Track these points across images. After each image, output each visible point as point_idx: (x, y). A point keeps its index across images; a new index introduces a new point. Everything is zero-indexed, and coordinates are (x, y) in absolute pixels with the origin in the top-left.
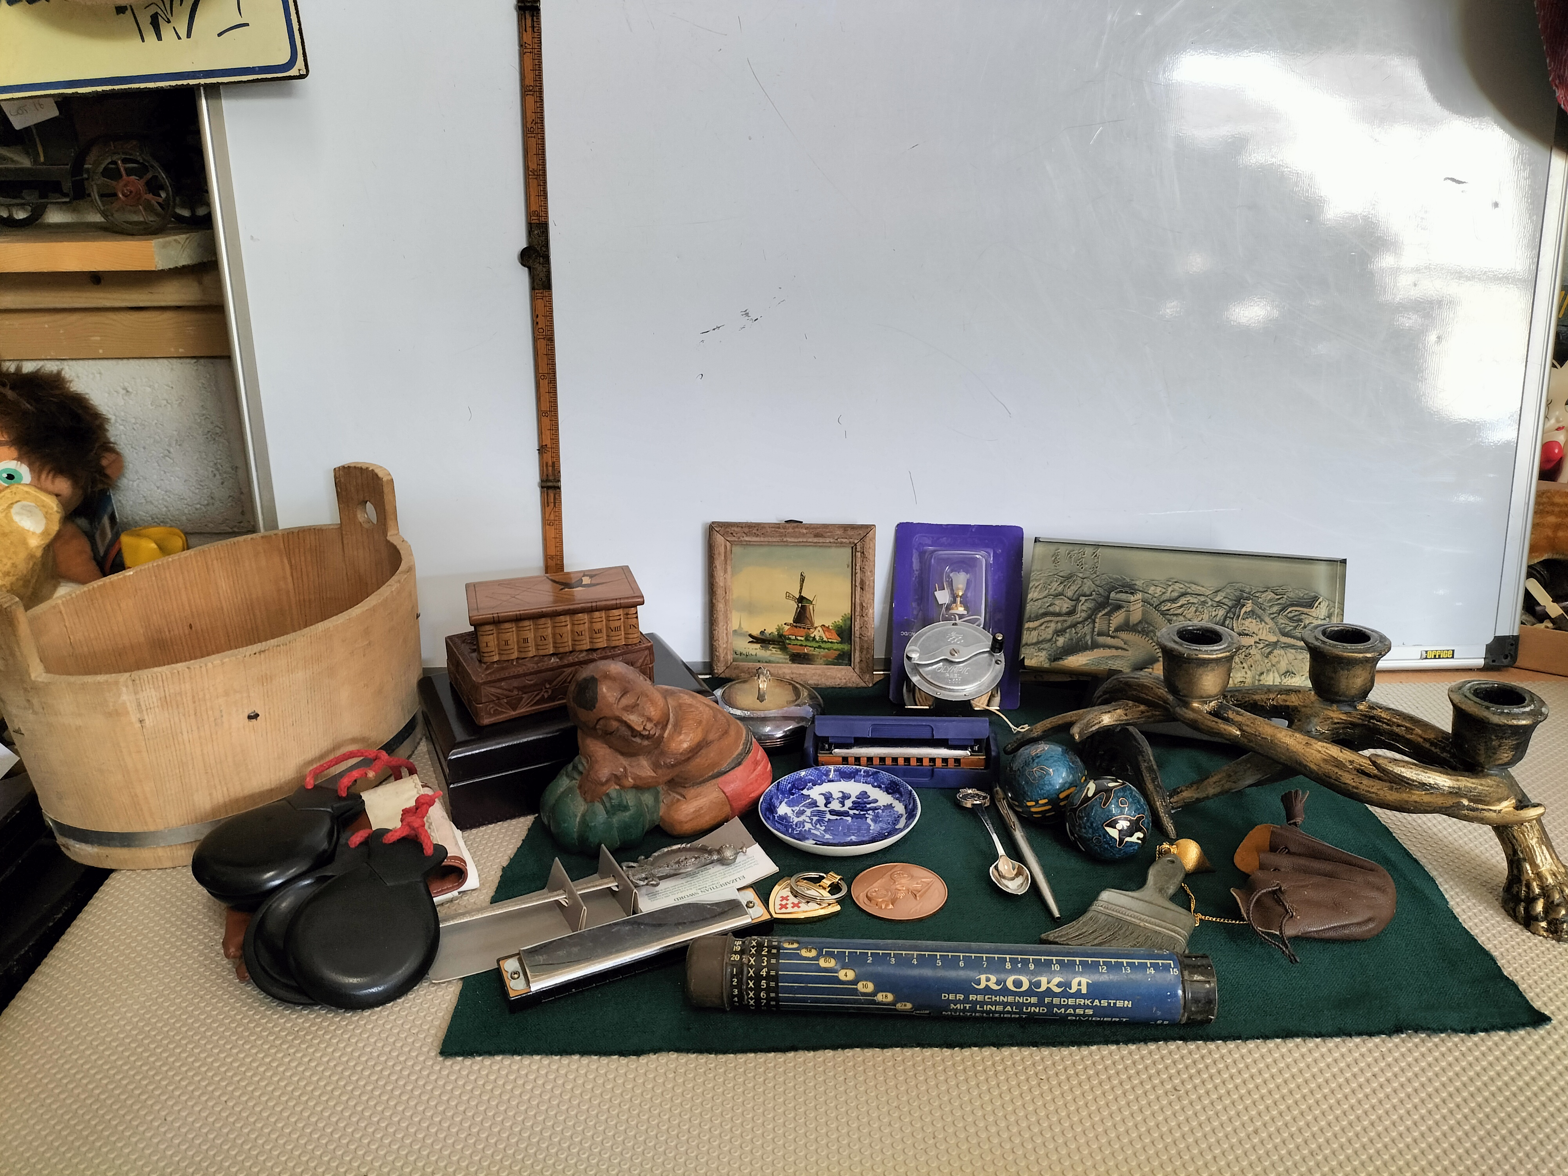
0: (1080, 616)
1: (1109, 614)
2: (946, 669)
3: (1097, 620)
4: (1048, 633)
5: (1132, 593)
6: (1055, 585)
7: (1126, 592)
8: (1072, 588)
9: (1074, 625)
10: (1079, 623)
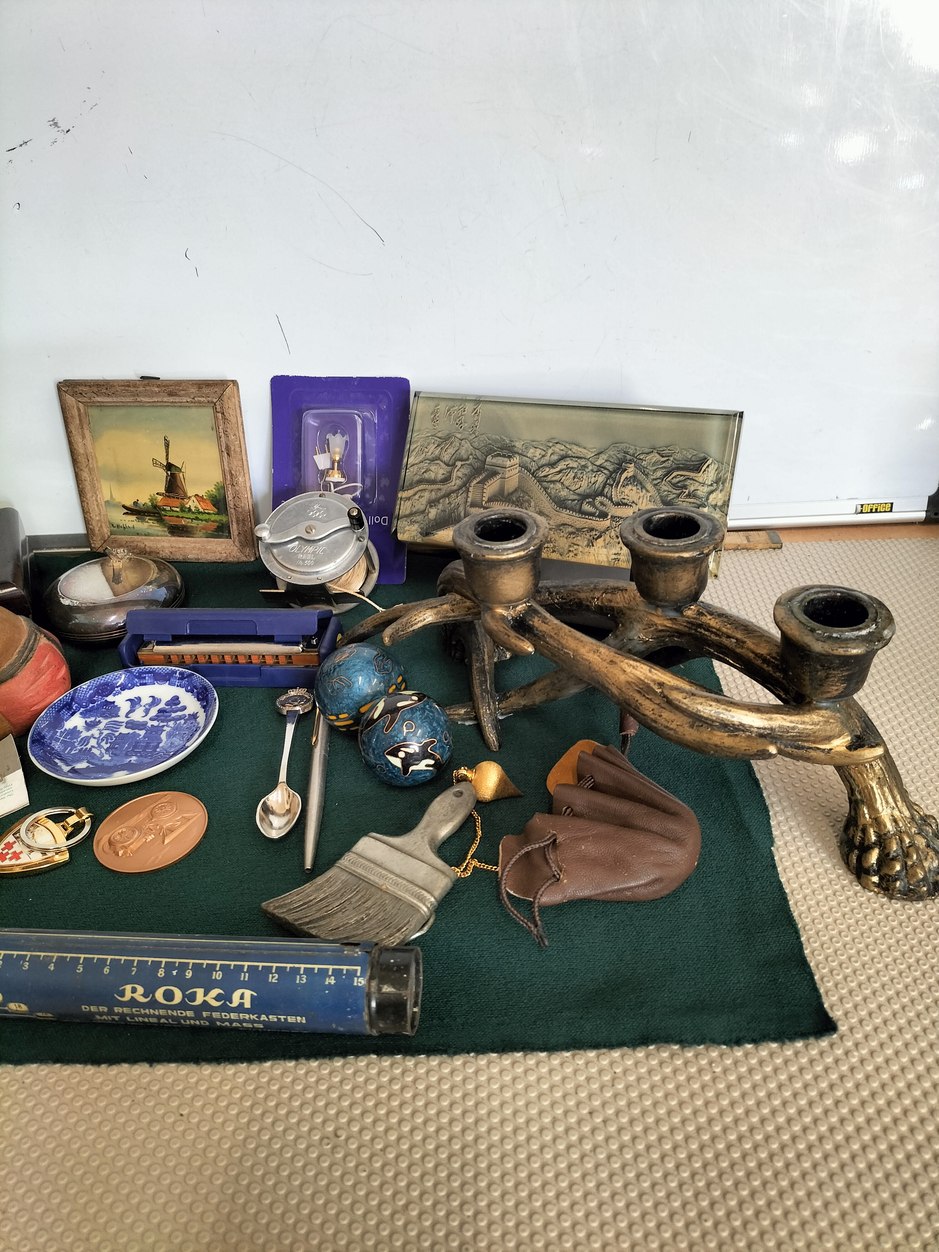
0: (455, 483)
1: (482, 482)
2: (300, 549)
3: (471, 489)
4: (421, 504)
5: (509, 457)
6: (432, 447)
7: (504, 456)
8: (449, 451)
9: (447, 495)
10: (453, 492)
